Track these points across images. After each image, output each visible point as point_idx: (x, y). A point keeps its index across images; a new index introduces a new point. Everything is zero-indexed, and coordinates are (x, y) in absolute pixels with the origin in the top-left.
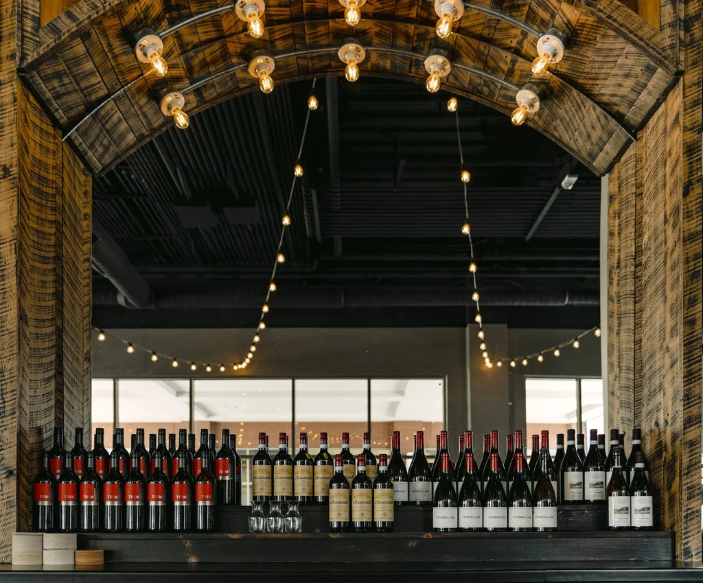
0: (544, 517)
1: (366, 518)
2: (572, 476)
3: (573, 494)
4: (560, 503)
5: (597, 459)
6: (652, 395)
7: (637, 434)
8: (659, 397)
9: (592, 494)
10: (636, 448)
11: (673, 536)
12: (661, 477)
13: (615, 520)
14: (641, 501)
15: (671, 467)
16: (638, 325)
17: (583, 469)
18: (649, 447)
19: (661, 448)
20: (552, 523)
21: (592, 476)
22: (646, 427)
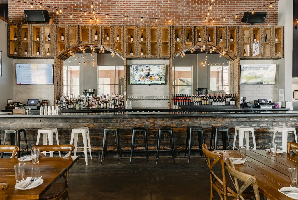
0: (224, 103)
1: (206, 104)
2: (227, 99)
3: (227, 101)
4: (225, 102)
5: (229, 97)
6: (235, 90)
7: (233, 94)
8: (236, 91)
9: (229, 101)
10: (233, 96)
11: (237, 106)
12: (236, 99)
13: (231, 104)
14: (234, 102)
15: (237, 98)
16: (234, 82)
17: (228, 98)
18: (235, 96)
19: (236, 96)
20: (225, 104)
21: (229, 99)
22: (234, 93)
